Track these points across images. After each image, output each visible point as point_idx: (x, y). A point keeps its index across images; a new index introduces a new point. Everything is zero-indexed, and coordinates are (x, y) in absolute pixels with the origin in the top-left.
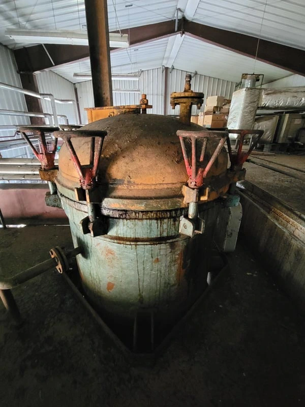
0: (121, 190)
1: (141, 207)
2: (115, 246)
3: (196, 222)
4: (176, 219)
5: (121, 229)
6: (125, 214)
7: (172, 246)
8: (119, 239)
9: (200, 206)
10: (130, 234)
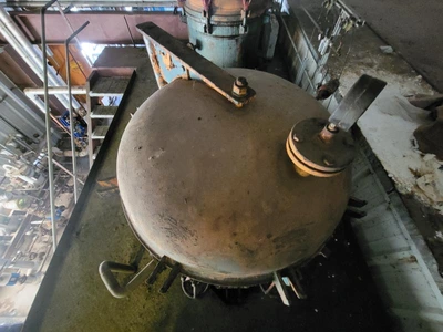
0: (218, 12)
1: (225, 20)
2: (214, 41)
3: (245, 27)
4: (238, 26)
5: (217, 31)
6: (219, 24)
7: (237, 41)
8: (216, 36)
9: (247, 20)
10: (221, 34)
